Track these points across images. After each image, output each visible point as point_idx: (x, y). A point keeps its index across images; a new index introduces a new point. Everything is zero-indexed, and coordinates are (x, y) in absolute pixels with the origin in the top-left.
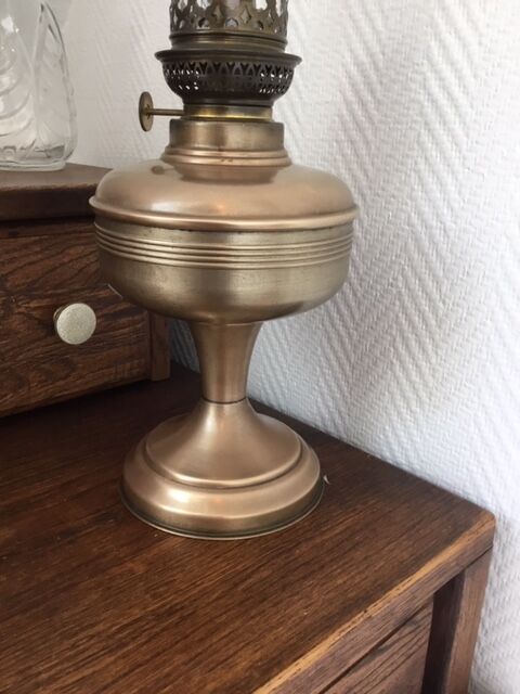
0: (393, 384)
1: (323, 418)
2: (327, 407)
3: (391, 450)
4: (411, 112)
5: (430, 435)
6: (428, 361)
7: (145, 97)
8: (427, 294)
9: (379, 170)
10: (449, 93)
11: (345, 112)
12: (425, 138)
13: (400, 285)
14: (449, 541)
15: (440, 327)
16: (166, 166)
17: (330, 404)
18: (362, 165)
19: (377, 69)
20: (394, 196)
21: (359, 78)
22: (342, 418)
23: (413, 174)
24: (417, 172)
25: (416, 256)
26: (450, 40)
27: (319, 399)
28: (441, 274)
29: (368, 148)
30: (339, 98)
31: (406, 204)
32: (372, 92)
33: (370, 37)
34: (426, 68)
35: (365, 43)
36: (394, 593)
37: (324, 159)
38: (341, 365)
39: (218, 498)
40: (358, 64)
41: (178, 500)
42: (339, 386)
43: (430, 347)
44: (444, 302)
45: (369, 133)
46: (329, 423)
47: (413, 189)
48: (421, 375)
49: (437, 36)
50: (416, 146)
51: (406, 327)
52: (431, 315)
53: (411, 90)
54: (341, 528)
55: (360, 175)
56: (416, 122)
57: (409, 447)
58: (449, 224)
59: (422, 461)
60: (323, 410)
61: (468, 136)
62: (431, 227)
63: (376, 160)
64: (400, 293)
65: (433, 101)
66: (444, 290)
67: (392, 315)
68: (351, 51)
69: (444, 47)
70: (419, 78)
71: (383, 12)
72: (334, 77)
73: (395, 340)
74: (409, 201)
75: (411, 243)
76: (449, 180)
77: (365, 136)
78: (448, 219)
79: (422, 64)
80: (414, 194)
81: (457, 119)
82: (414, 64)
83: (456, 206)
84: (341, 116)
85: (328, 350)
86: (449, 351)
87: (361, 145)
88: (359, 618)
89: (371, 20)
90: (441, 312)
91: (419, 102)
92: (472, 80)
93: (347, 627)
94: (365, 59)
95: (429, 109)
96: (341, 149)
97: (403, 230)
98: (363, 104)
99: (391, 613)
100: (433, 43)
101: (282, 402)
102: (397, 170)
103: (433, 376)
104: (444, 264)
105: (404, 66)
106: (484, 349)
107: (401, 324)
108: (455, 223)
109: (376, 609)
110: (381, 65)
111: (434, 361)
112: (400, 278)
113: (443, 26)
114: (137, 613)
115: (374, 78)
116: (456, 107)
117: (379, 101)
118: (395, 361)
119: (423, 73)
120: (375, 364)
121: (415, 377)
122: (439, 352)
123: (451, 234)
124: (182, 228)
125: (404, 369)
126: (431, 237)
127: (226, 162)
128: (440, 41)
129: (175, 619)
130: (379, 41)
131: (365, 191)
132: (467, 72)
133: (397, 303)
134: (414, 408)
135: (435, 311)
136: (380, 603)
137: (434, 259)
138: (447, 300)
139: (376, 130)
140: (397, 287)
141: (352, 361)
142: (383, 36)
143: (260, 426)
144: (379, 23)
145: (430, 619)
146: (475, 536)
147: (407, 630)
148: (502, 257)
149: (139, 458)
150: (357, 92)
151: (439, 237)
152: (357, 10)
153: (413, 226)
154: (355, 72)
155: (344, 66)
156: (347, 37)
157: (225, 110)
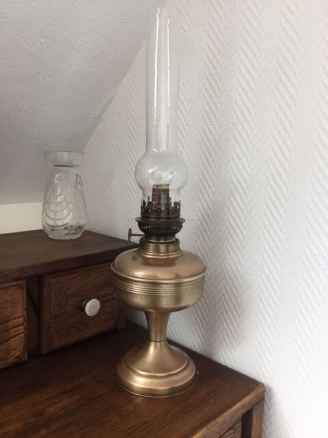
0: (223, 331)
1: (195, 346)
2: (197, 340)
3: (224, 359)
4: (224, 228)
6: (236, 321)
7: (130, 230)
8: (234, 295)
9: (213, 247)
10: (237, 224)
12: (229, 238)
13: (224, 291)
14: (246, 395)
15: (239, 308)
16: (137, 256)
18: (206, 244)
19: (211, 211)
20: (219, 257)
21: (204, 213)
22: (203, 346)
24: (227, 249)
25: (229, 280)
26: (236, 206)
27: (193, 337)
28: (239, 288)
29: (209, 238)
30: (197, 218)
32: (210, 219)
33: (208, 199)
35: (206, 201)
36: (225, 414)
38: (202, 322)
39: (156, 381)
40: (204, 208)
41: (140, 382)
42: (201, 331)
43: (236, 316)
44: (240, 299)
45: (209, 233)
46: (197, 347)
47: (226, 255)
48: (234, 327)
49: (231, 204)
50: (226, 240)
51: (227, 308)
53: (223, 221)
54: (205, 392)
56: (226, 232)
60: (195, 342)
61: (244, 240)
62: (234, 270)
63: (212, 243)
64: (224, 294)
65: (232, 226)
66: (240, 294)
67: (221, 302)
68: (201, 203)
69: (234, 209)
70: (226, 217)
71: (212, 192)
72: (195, 211)
73: (223, 312)
74: (225, 259)
75: (227, 275)
76: (239, 254)
77: (207, 233)
78: (239, 268)
79: (227, 212)
80: (227, 257)
81: (240, 233)
82: (224, 212)
83: (242, 263)
84: (198, 225)
85: (196, 315)
86: (244, 318)
87: (206, 237)
88: (213, 423)
89: (208, 194)
90: (239, 302)
91: (226, 225)
92: (245, 221)
93: (209, 426)
94: (206, 207)
95: (230, 228)
96: (198, 237)
97: (223, 270)
98: (206, 222)
99: (224, 422)
100: (230, 206)
101: (176, 338)
102: (220, 248)
103: (239, 328)
104: (240, 284)
105: (220, 212)
106: (256, 318)
107: (225, 306)
108: (242, 269)
109: (219, 420)
111: (238, 322)
112: (223, 288)
113: (233, 202)
114: (133, 424)
115: (210, 214)
116: (240, 229)
117: (212, 222)
118: (223, 321)
119: (227, 215)
120: (216, 322)
121: (231, 327)
122: (240, 318)
123: (241, 273)
124: (148, 283)
125: (227, 324)
126: (234, 274)
127: (161, 257)
129: (147, 425)
130: (211, 202)
131: (209, 254)
132: (243, 218)
133: (223, 297)
134: (232, 341)
135: (237, 302)
136: (220, 418)
137: (236, 282)
139: (211, 232)
141: (206, 320)
142: (213, 200)
143: (171, 350)
144: (211, 196)
145: (240, 428)
146: (256, 393)
147: (231, 431)
148: (260, 284)
149: (124, 364)
150: (204, 218)
151: (237, 274)
152: (202, 189)
153: (227, 269)
154: (203, 210)
155: (199, 208)
156: (199, 198)
157: (160, 240)
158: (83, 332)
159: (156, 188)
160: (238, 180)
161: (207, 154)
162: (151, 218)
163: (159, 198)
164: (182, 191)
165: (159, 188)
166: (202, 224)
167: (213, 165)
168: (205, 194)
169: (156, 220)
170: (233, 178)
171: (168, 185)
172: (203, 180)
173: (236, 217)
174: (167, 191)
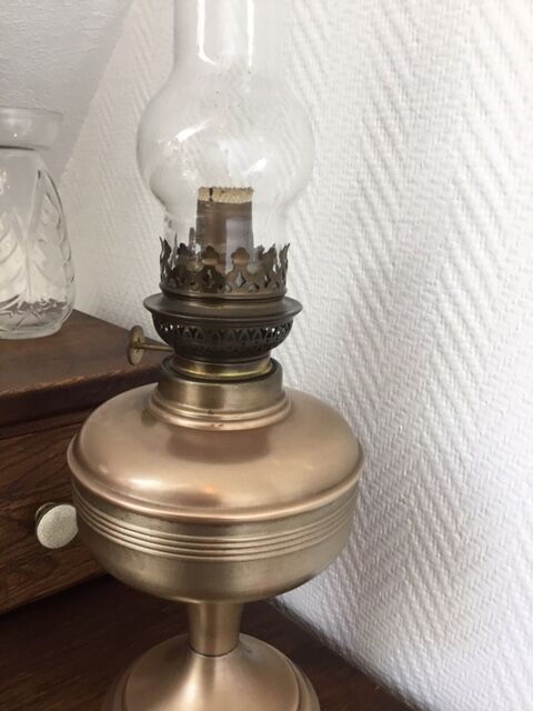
0: (405, 607)
1: (328, 623)
2: (333, 612)
3: (402, 676)
4: (423, 331)
5: (445, 671)
6: (443, 591)
7: (136, 330)
8: (442, 521)
9: (387, 379)
10: (464, 321)
11: (352, 314)
12: (437, 359)
13: (413, 504)
15: (456, 560)
17: (337, 610)
18: (370, 371)
19: (386, 278)
20: (404, 411)
21: (367, 283)
22: (349, 629)
23: (424, 392)
24: (430, 392)
25: (429, 478)
26: (466, 266)
27: (324, 601)
28: (457, 503)
29: (377, 356)
30: (346, 298)
31: (418, 422)
32: (382, 301)
33: (379, 244)
34: (439, 289)
35: (374, 249)
37: (331, 355)
38: (348, 571)
40: (367, 270)
42: (346, 593)
43: (445, 579)
44: (461, 535)
45: (378, 341)
47: (425, 409)
48: (436, 605)
49: (452, 258)
50: (427, 365)
51: (419, 551)
52: (446, 545)
53: (421, 307)
55: (369, 381)
56: (428, 341)
57: (422, 678)
58: (465, 455)
59: (436, 696)
60: (329, 615)
61: (484, 368)
62: (446, 453)
63: (385, 370)
64: (412, 512)
65: (447, 325)
66: (460, 521)
67: (404, 533)
68: (360, 254)
69: (459, 272)
70: (432, 297)
71: (394, 222)
72: (341, 276)
73: (407, 561)
74: (420, 419)
75: (424, 463)
77: (373, 342)
78: (463, 448)
79: (435, 284)
80: (426, 414)
81: (473, 350)
82: (426, 282)
83: (472, 437)
84: (348, 317)
86: (466, 588)
87: (369, 350)
89: (381, 228)
90: (457, 545)
91: (431, 322)
92: (490, 313)
94: (374, 266)
95: (441, 331)
96: (348, 351)
97: (415, 447)
98: (372, 311)
100: (447, 265)
102: (408, 385)
103: (450, 611)
104: (461, 494)
105: (415, 282)
106: (504, 595)
107: (414, 546)
108: (472, 455)
110: (391, 275)
111: (449, 594)
112: (412, 496)
113: (458, 252)
115: (384, 287)
116: (472, 336)
117: (388, 312)
118: (407, 583)
119: (434, 293)
120: (386, 580)
121: (429, 606)
122: (456, 587)
123: (468, 465)
126: (446, 463)
127: (217, 428)
128: (455, 265)
130: (390, 251)
131: (375, 398)
132: (484, 302)
133: (409, 521)
134: (427, 638)
135: (451, 542)
137: (449, 486)
138: (464, 534)
139: (385, 339)
140: (409, 505)
141: (361, 569)
142: (393, 247)
144: (390, 232)
148: (524, 504)
150: (365, 297)
151: (455, 466)
152: (366, 215)
153: (426, 446)
154: (363, 276)
155: (352, 267)
156: (356, 239)
157: (221, 369)
158: (43, 581)
159: (206, 198)
160: (478, 185)
161: (384, 104)
162: (189, 298)
163: (220, 235)
164: (292, 212)
165: (216, 198)
166: (359, 314)
167: (401, 138)
168: (372, 229)
169: (207, 309)
170: (463, 175)
171: (249, 191)
172: (368, 185)
173: (462, 298)
174: (244, 211)
